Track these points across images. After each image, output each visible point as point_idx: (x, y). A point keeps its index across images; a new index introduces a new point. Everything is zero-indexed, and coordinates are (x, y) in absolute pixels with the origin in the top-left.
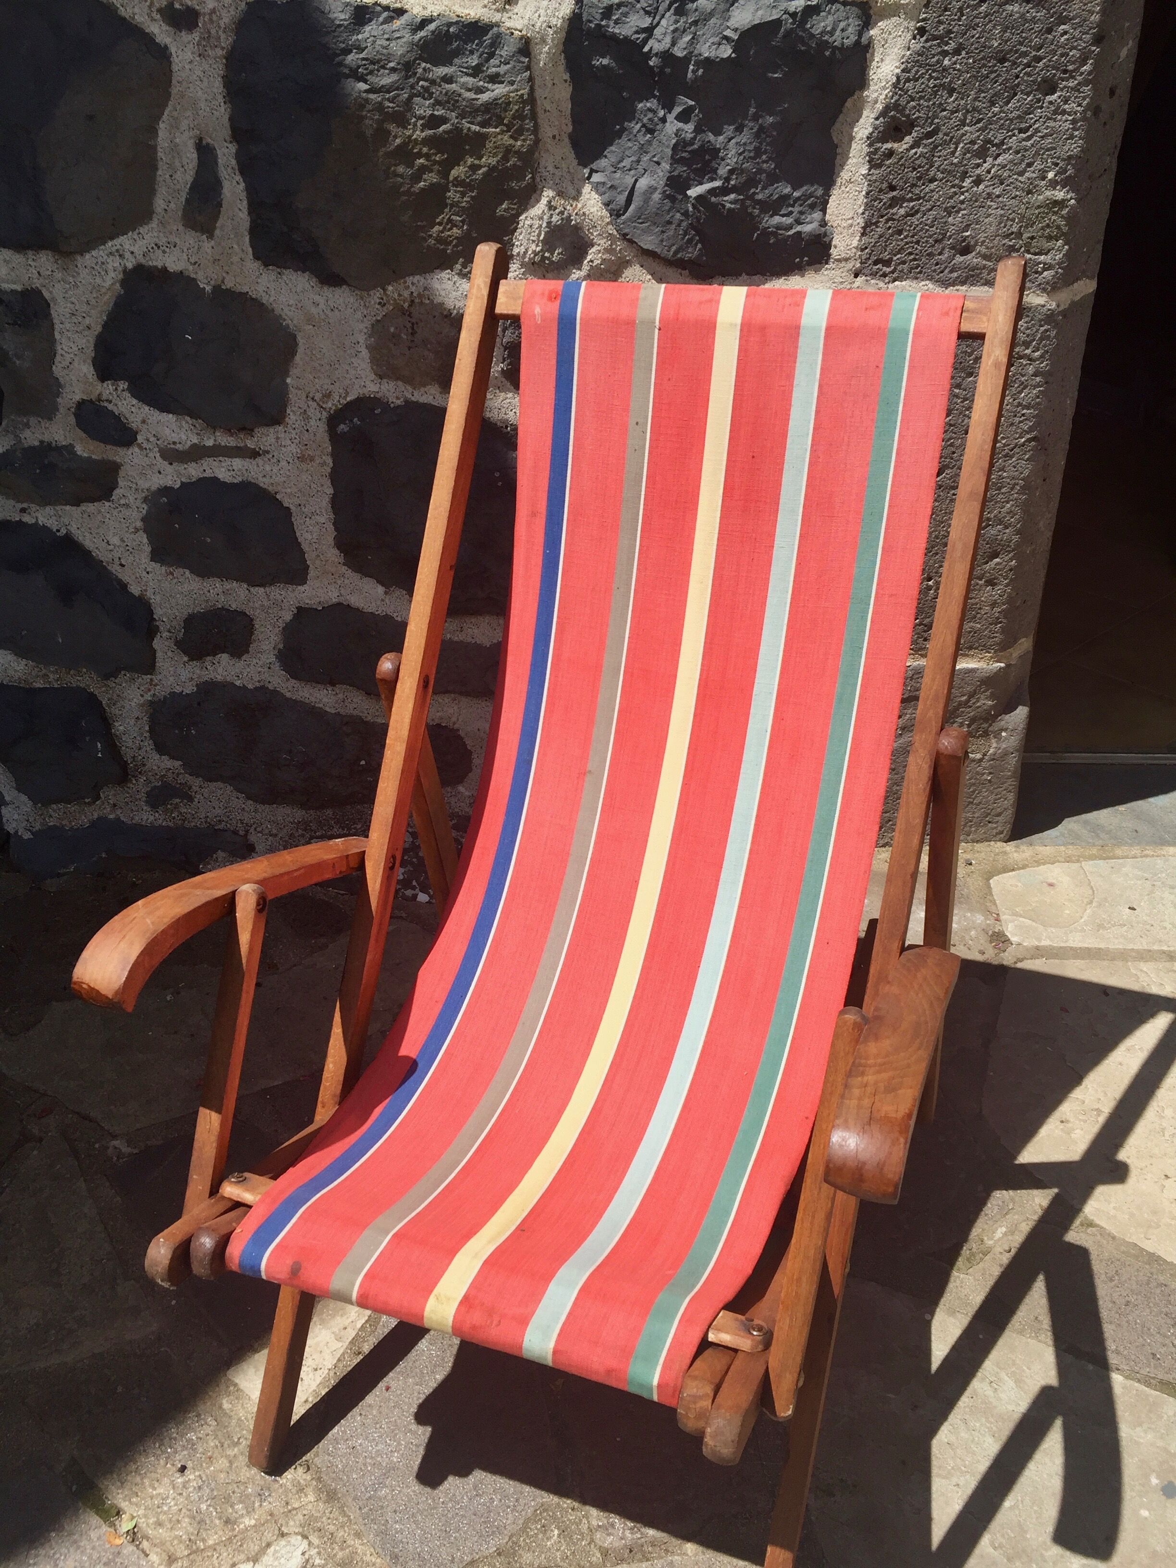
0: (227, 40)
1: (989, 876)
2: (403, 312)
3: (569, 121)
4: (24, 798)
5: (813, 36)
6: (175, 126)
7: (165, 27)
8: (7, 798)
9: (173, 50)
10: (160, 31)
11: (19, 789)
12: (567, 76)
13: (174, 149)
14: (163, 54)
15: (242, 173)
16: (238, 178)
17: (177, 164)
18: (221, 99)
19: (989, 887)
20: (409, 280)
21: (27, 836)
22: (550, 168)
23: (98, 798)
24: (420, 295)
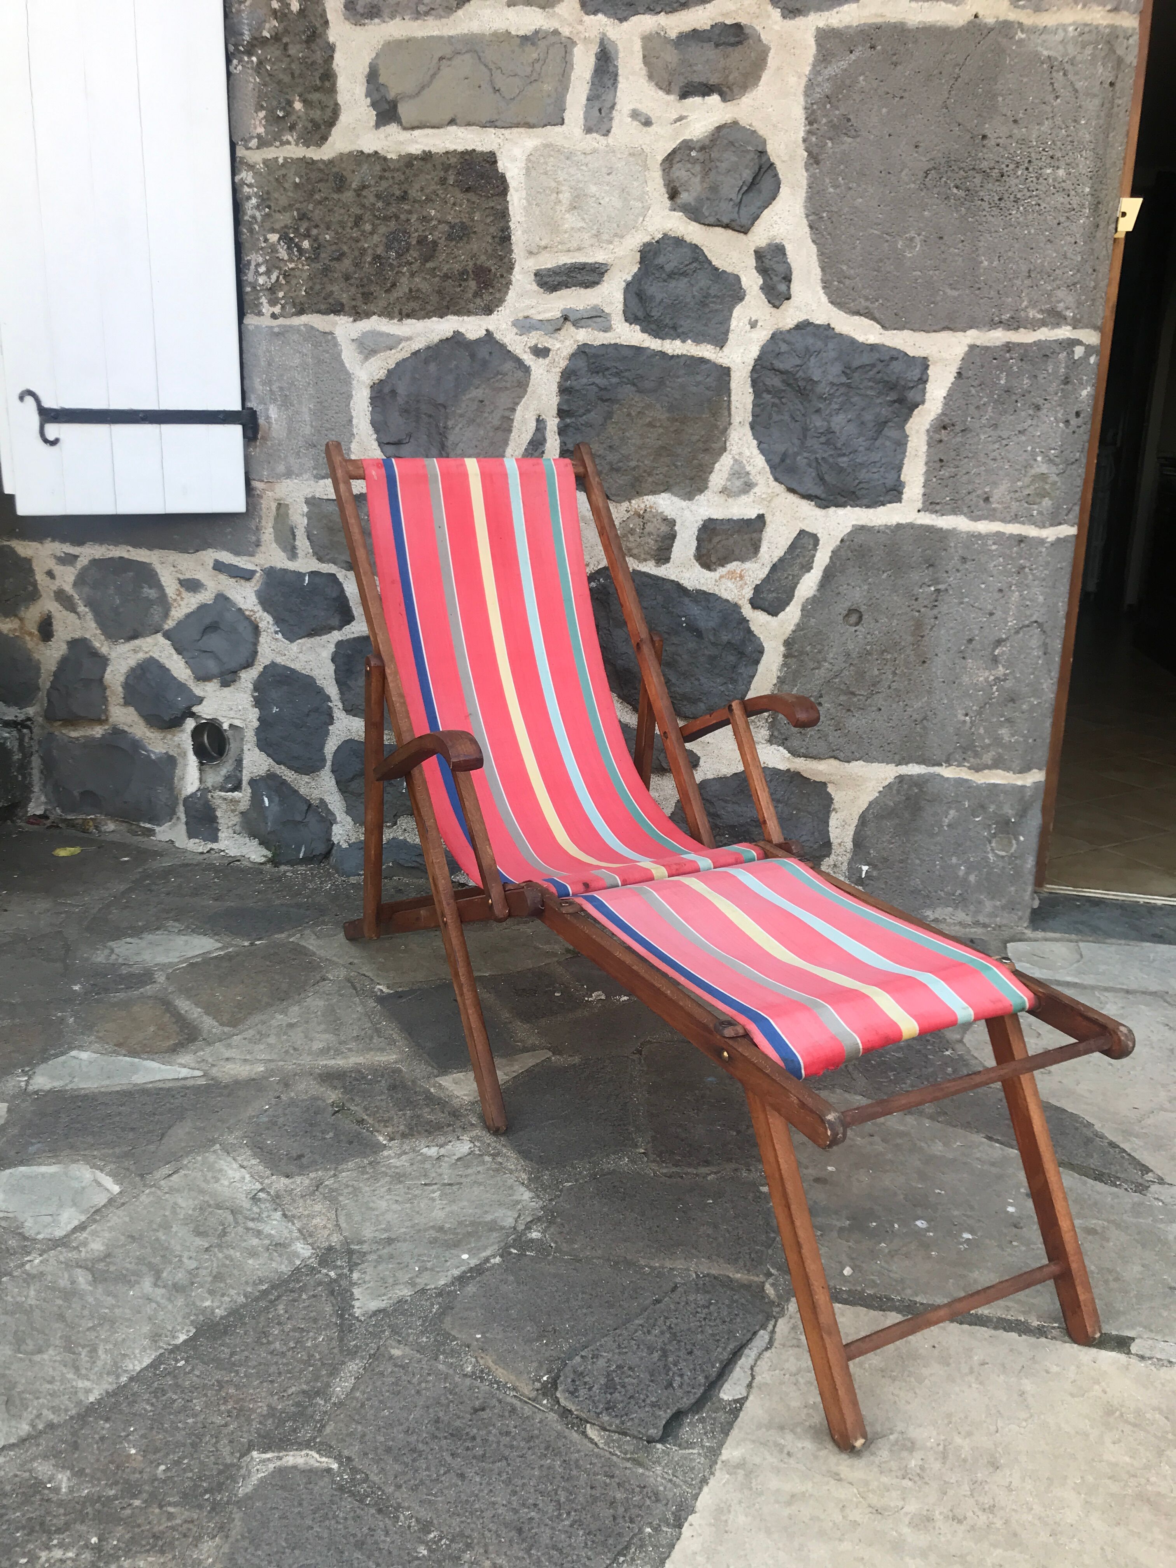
0: (563, 364)
1: (1005, 942)
2: (639, 516)
3: (750, 415)
4: (349, 819)
5: (894, 373)
6: (526, 408)
7: (532, 356)
8: (338, 819)
9: (533, 368)
10: (528, 358)
11: (348, 812)
12: (751, 390)
13: (524, 421)
14: (527, 370)
15: (559, 434)
16: (557, 437)
17: (524, 429)
18: (554, 394)
19: (1006, 947)
20: (646, 498)
21: (345, 845)
22: (736, 439)
23: (395, 824)
24: (651, 507)
